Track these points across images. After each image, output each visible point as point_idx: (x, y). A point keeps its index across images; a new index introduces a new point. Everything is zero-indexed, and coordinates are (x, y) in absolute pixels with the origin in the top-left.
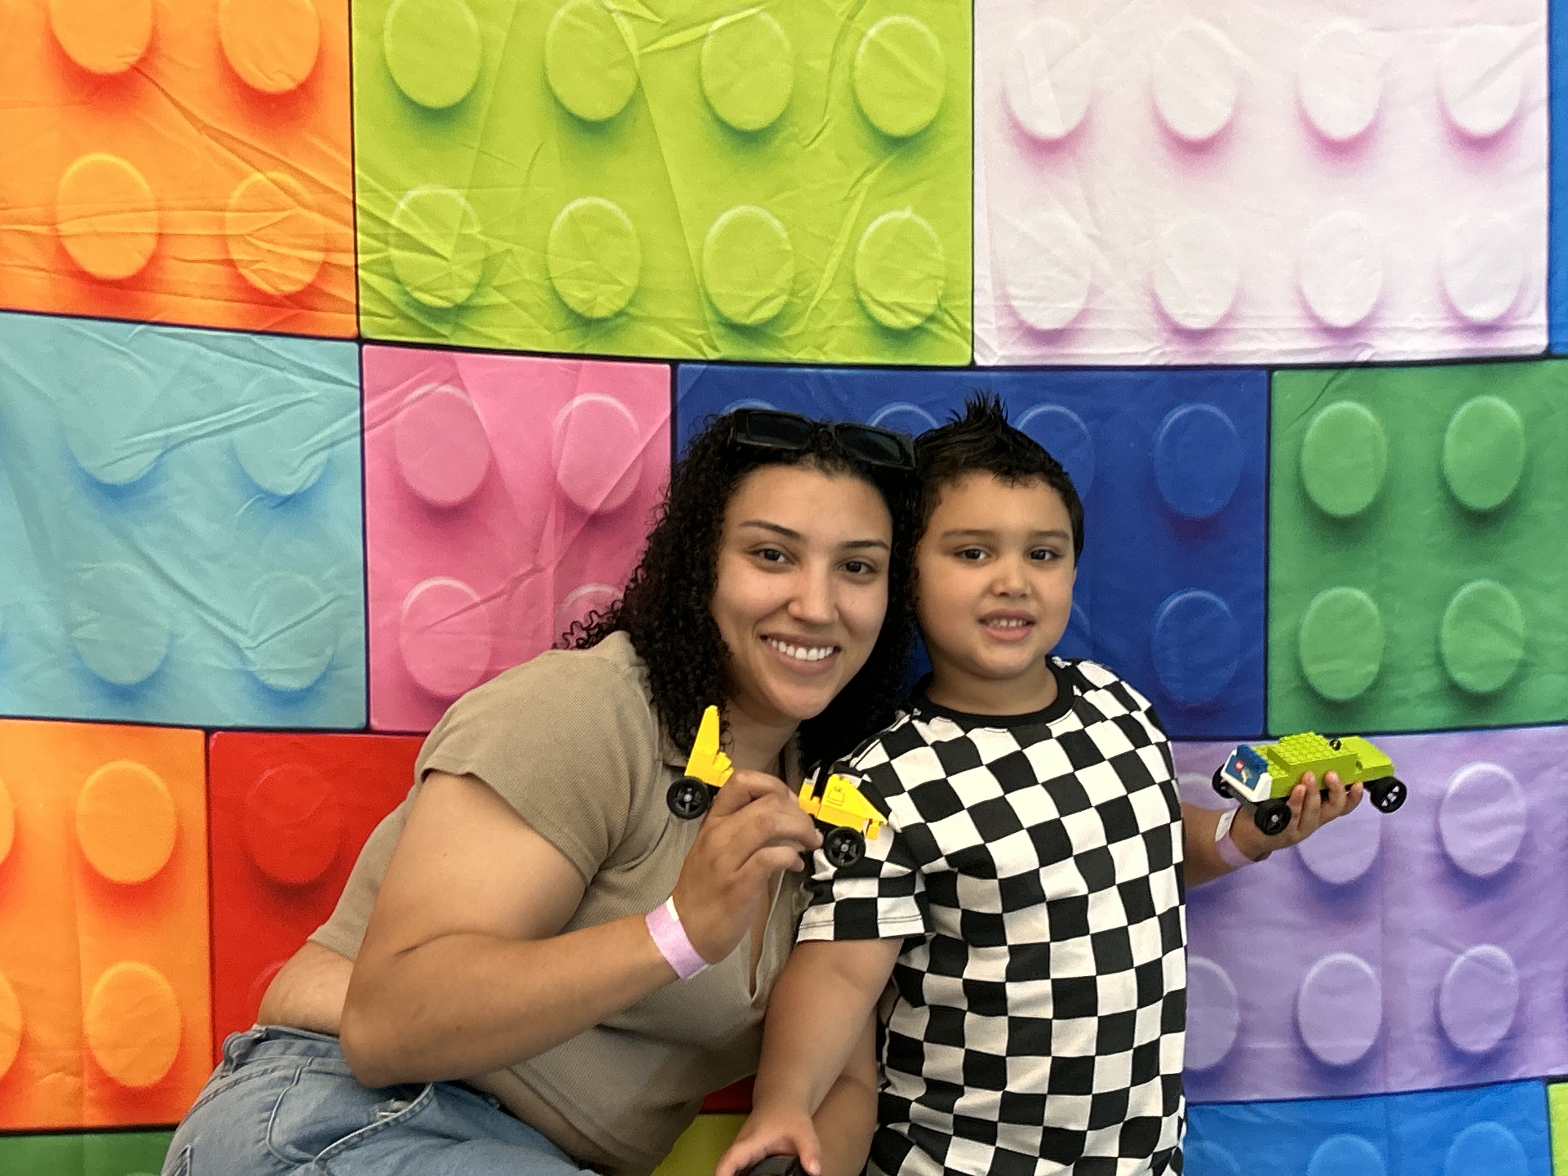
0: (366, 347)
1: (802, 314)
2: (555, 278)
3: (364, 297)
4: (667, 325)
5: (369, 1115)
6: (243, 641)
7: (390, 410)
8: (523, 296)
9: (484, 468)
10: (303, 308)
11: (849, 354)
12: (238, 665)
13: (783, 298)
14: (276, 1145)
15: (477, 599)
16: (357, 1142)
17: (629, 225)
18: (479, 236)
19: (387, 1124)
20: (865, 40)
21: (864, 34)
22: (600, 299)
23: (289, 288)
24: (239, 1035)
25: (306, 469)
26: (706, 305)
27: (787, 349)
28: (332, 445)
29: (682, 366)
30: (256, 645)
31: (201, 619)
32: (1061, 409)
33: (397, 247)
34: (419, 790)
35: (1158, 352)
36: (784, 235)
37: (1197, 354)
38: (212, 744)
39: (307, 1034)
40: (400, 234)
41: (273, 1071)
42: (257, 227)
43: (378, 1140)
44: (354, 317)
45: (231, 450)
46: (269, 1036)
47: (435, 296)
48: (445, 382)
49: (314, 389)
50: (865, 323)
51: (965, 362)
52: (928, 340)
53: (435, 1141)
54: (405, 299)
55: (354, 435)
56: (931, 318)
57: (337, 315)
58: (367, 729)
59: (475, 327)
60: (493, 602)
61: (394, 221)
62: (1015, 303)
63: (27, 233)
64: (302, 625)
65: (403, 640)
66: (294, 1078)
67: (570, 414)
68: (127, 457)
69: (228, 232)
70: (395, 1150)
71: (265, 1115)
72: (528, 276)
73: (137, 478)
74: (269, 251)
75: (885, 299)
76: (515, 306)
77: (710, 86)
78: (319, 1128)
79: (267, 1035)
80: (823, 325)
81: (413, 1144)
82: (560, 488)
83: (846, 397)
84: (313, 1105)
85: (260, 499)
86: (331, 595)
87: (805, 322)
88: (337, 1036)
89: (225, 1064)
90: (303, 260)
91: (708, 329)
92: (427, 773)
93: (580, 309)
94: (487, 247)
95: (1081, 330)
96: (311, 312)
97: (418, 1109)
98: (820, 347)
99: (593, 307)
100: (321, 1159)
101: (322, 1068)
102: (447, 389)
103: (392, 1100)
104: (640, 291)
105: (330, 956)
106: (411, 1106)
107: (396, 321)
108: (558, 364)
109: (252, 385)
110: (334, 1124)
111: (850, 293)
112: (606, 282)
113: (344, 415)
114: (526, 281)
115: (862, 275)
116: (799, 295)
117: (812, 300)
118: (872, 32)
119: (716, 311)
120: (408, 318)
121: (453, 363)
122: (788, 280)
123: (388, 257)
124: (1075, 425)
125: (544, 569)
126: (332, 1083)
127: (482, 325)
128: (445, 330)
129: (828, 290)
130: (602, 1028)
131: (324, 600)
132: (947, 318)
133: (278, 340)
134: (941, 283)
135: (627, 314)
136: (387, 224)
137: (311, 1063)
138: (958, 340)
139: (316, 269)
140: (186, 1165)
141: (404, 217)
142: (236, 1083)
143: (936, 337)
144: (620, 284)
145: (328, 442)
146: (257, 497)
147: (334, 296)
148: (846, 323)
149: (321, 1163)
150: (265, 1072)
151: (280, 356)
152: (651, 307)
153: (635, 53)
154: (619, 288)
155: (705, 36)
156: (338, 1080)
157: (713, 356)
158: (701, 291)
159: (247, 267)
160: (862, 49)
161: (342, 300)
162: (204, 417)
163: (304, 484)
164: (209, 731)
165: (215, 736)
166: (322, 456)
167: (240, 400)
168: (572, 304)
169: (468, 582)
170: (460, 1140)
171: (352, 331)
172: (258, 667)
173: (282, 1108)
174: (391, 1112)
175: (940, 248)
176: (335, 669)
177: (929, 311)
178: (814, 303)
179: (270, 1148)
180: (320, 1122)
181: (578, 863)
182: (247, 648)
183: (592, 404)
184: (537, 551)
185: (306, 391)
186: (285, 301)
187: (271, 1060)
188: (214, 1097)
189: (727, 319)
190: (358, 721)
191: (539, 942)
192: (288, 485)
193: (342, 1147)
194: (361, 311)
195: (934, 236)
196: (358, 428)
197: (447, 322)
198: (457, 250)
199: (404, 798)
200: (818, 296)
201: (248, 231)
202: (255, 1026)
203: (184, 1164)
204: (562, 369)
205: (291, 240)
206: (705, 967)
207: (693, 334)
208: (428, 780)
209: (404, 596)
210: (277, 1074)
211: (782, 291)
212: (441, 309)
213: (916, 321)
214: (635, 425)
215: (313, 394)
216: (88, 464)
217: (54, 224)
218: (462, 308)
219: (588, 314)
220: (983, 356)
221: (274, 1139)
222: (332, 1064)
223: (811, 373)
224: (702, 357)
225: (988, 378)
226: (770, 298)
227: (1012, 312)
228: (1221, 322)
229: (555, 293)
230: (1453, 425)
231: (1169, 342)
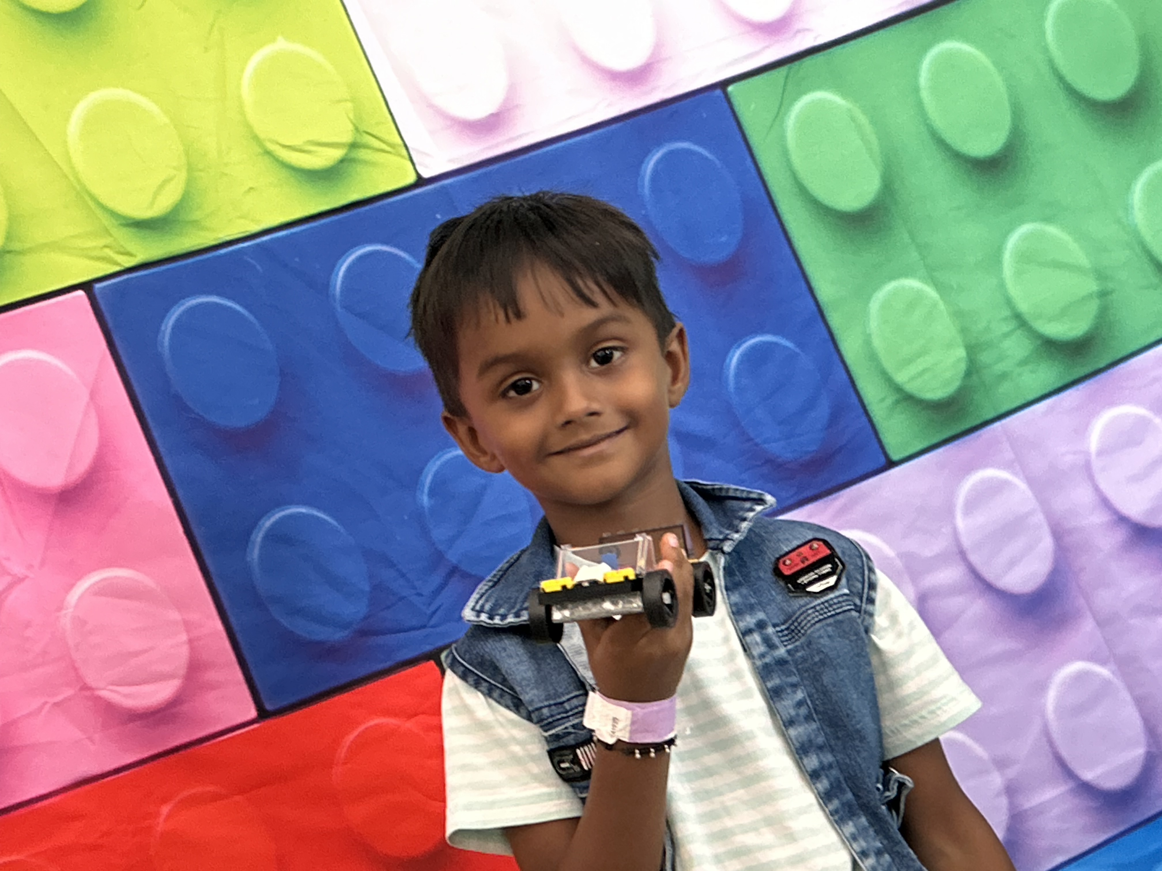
1: (209, 186)
4: (62, 247)
11: (282, 214)
13: (182, 176)
26: (99, 212)
29: (98, 286)
36: (156, 108)
50: (283, 172)
51: (411, 179)
52: (360, 168)
56: (354, 146)
62: (436, 103)
75: (294, 141)
80: (239, 191)
83: (297, 259)
91: (111, 235)
95: (517, 106)
111: (253, 147)
115: (259, 124)
116: (198, 168)
119: (113, 214)
122: (179, 157)
125: (26, 578)
132: (371, 139)
134: (349, 105)
135: (9, 252)
138: (393, 159)
143: (366, 162)
157: (128, 265)
158: (87, 197)
175: (332, 70)
177: (347, 138)
189: (130, 218)
195: (320, 58)
207: (95, 248)
211: (177, 169)
213: (338, 154)
214: (70, 372)
220: (426, 166)
223: (249, 246)
224: (117, 269)
225: (443, 187)
226: (166, 182)
227: (439, 112)
228: (655, 54)
230: (922, 82)
231: (611, 91)
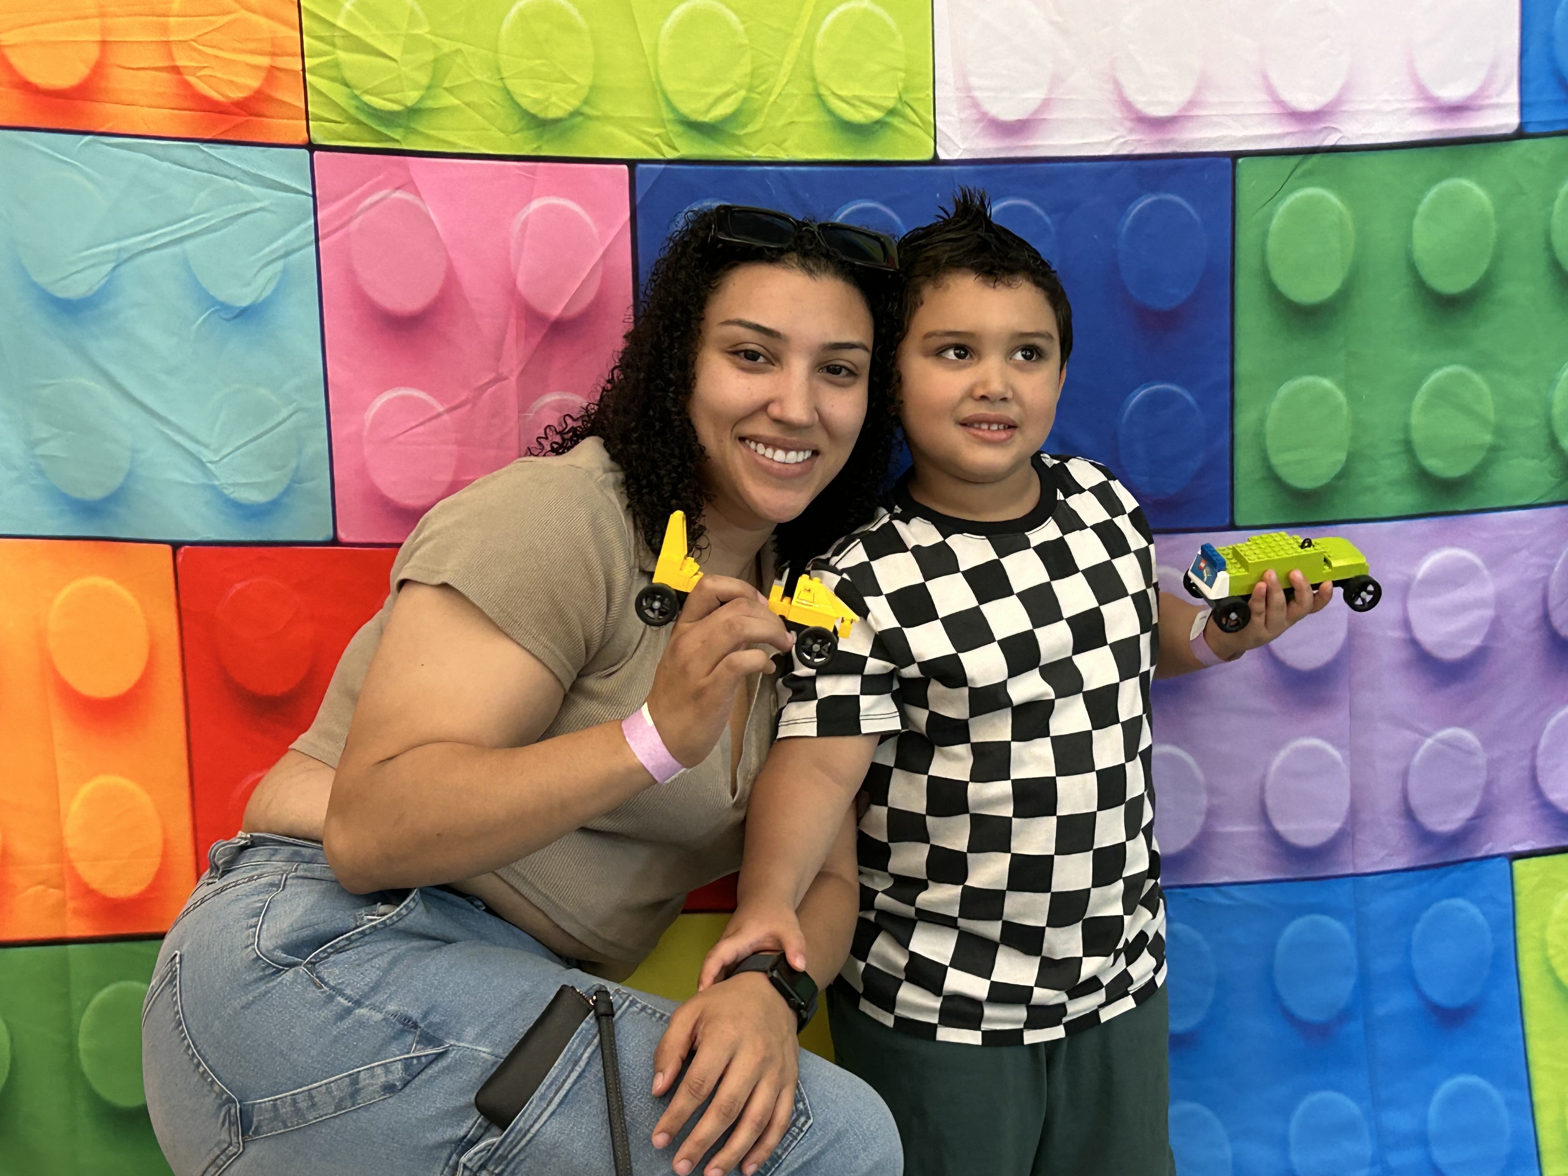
0: (316, 153)
1: (759, 110)
2: (506, 78)
3: (314, 103)
4: (624, 124)
5: (356, 919)
6: (206, 455)
7: (345, 218)
8: (473, 98)
9: (442, 276)
10: (251, 115)
11: (809, 152)
12: (202, 479)
13: (741, 94)
14: (264, 951)
15: (441, 409)
16: (345, 946)
17: (581, 22)
18: (429, 36)
19: (374, 927)
22: (554, 99)
23: (237, 95)
24: (225, 842)
25: (261, 280)
26: (662, 104)
27: (747, 147)
28: (286, 255)
29: (641, 166)
30: (217, 459)
31: (163, 433)
32: (1025, 202)
33: (346, 49)
34: (395, 599)
35: (1122, 140)
36: (741, 28)
37: (1162, 142)
38: (180, 558)
39: (291, 840)
40: (348, 35)
41: (260, 876)
42: (201, 33)
43: (367, 943)
44: (304, 122)
45: (185, 263)
46: (254, 843)
47: (385, 99)
48: (398, 188)
49: (267, 197)
50: (825, 117)
51: (928, 156)
52: (889, 133)
53: (423, 943)
54: (353, 102)
55: (309, 244)
56: (892, 112)
57: (286, 121)
58: (335, 541)
59: (426, 131)
60: (456, 413)
61: (340, 23)
62: (977, 94)
64: (264, 438)
65: (367, 450)
66: (280, 883)
67: (527, 218)
68: (77, 272)
69: (171, 38)
70: (382, 954)
71: (253, 921)
72: (478, 77)
73: (91, 293)
74: (216, 57)
75: (843, 93)
76: (468, 110)
78: (306, 933)
79: (252, 842)
80: (783, 122)
81: (402, 946)
82: (520, 295)
83: (807, 195)
84: (300, 911)
85: (216, 311)
86: (291, 408)
87: (763, 119)
88: (321, 842)
89: (211, 873)
90: (248, 65)
91: (665, 128)
92: (403, 583)
93: (533, 111)
94: (435, 46)
95: (1044, 119)
96: (260, 119)
97: (404, 912)
98: (779, 145)
99: (547, 107)
100: (310, 963)
101: (309, 874)
102: (399, 194)
103: (379, 904)
104: (593, 88)
105: (313, 764)
106: (398, 909)
107: (347, 125)
108: (514, 166)
109: (202, 195)
110: (322, 928)
111: (809, 87)
112: (558, 81)
113: (299, 223)
114: (476, 81)
115: (821, 68)
116: (757, 90)
117: (770, 95)
119: (674, 109)
120: (359, 123)
121: (406, 168)
122: (745, 75)
123: (337, 59)
124: (1040, 218)
125: (506, 378)
126: (319, 887)
127: (434, 129)
128: (396, 134)
129: (786, 84)
130: (584, 830)
131: (285, 413)
132: (908, 111)
133: (228, 149)
134: (902, 75)
135: (582, 114)
136: (333, 26)
137: (296, 869)
138: (921, 133)
139: (263, 75)
140: (176, 971)
141: (350, 17)
142: (223, 890)
143: (897, 130)
144: (574, 82)
145: (282, 252)
146: (212, 309)
147: (284, 102)
148: (806, 118)
149: (310, 966)
150: (251, 879)
151: (230, 165)
152: (607, 107)
154: (574, 86)
156: (324, 885)
157: (671, 155)
158: (658, 88)
159: (193, 75)
161: (290, 105)
162: (155, 230)
163: (260, 294)
164: (176, 546)
165: (182, 550)
166: (279, 265)
167: (191, 211)
168: (525, 103)
169: (430, 393)
170: (448, 941)
171: (302, 138)
172: (223, 481)
173: (269, 914)
174: (378, 916)
175: (900, 38)
176: (300, 481)
177: (890, 104)
178: (772, 99)
179: (259, 953)
180: (307, 927)
181: (555, 671)
182: (211, 462)
183: (550, 208)
184: (498, 359)
185: (257, 200)
186: (233, 108)
187: (255, 867)
188: (202, 903)
189: (685, 117)
190: (324, 533)
191: (519, 749)
192: (244, 297)
193: (330, 950)
194: (310, 117)
195: (893, 26)
196: (313, 237)
197: (400, 126)
198: (405, 51)
199: (381, 607)
200: (777, 90)
201: (192, 36)
202: (240, 834)
203: (174, 969)
204: (519, 172)
205: (238, 45)
206: (684, 769)
207: (648, 134)
208: (404, 590)
209: (365, 408)
210: (263, 880)
211: (740, 87)
212: (392, 113)
213: (877, 115)
214: (595, 230)
215: (265, 203)
216: (42, 279)
218: (413, 112)
219: (541, 115)
220: (946, 150)
221: (261, 942)
222: (317, 869)
223: (771, 171)
224: (660, 157)
225: (952, 172)
226: (727, 95)
227: (975, 104)
228: (1185, 109)
229: (507, 93)
230: (1421, 208)
231: (1131, 131)
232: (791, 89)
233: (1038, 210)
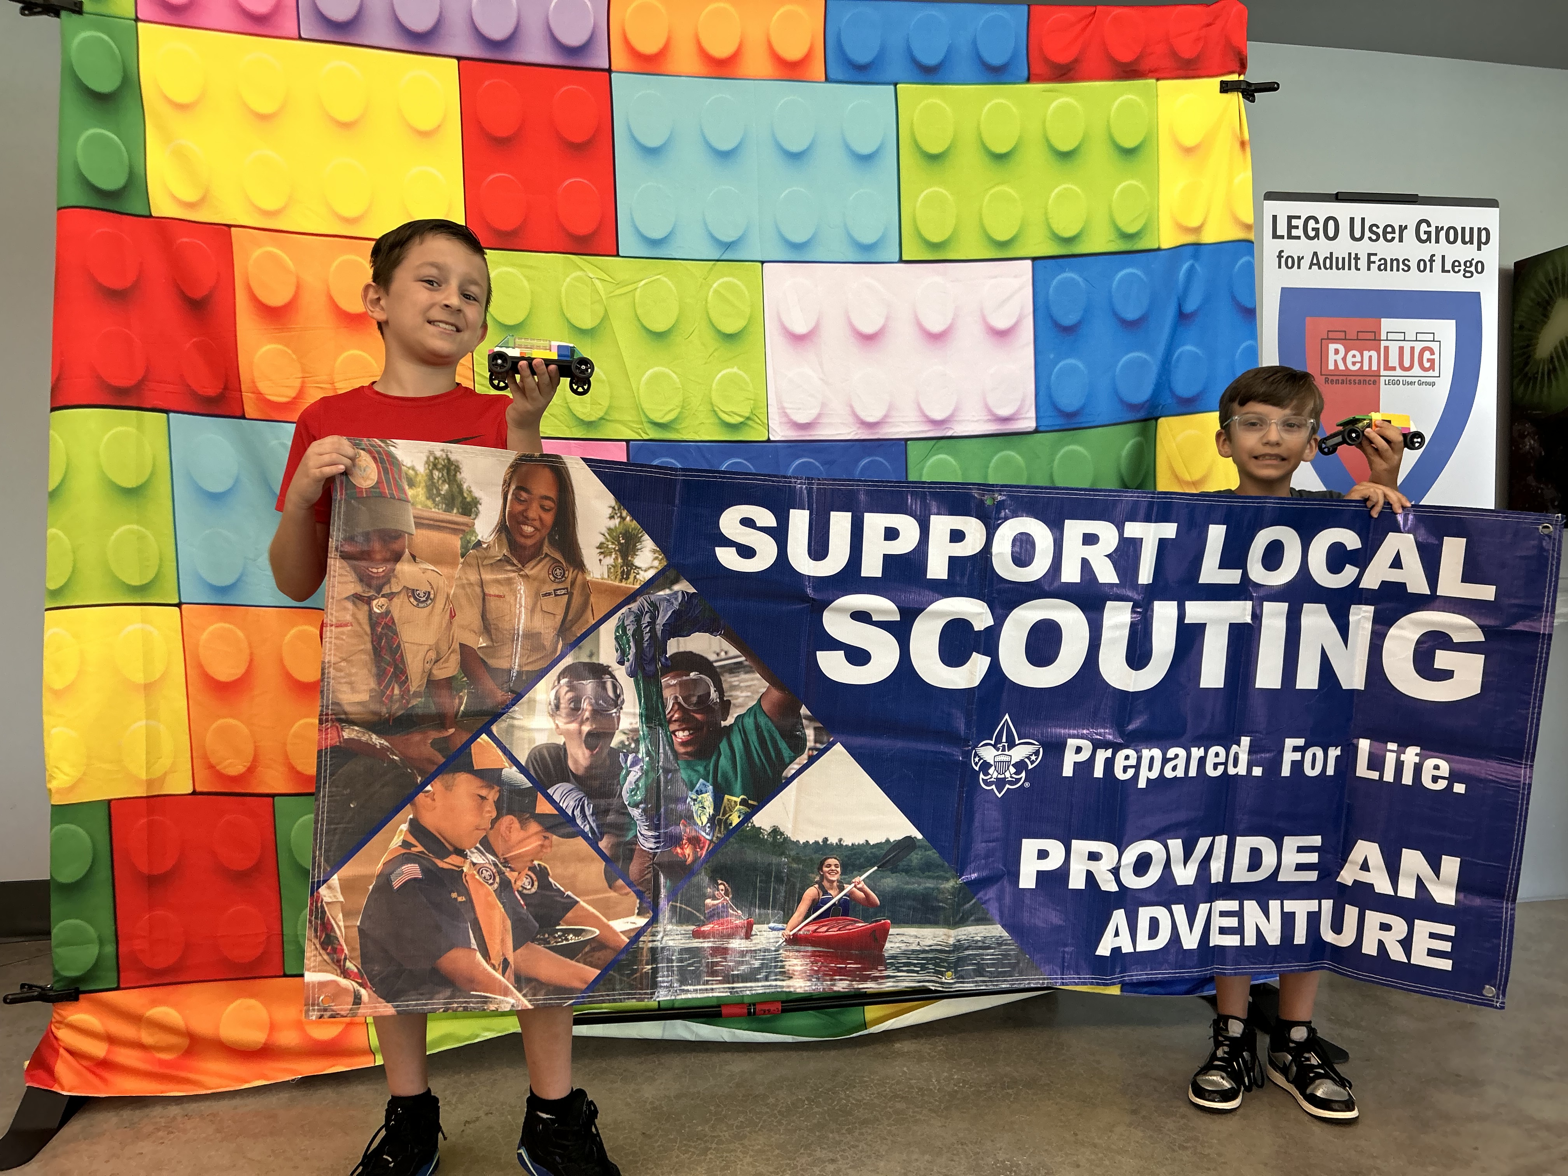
1: (686, 417)
2: (569, 402)
4: (625, 424)
11: (710, 436)
13: (679, 410)
17: (605, 378)
20: (712, 290)
21: (711, 286)
22: (591, 412)
26: (641, 414)
27: (681, 434)
29: (632, 443)
32: (811, 460)
35: (854, 433)
36: (678, 380)
37: (872, 434)
50: (717, 421)
51: (765, 438)
52: (747, 429)
56: (748, 418)
62: (789, 411)
63: (321, 388)
75: (726, 410)
77: (639, 312)
80: (698, 422)
83: (710, 455)
87: (689, 421)
91: (643, 426)
93: (582, 416)
95: (819, 423)
98: (696, 433)
99: (587, 416)
104: (610, 407)
108: (573, 443)
111: (710, 407)
112: (593, 404)
115: (715, 398)
116: (685, 409)
117: (691, 410)
118: (715, 285)
119: (647, 417)
122: (680, 402)
124: (819, 467)
129: (699, 405)
132: (756, 418)
134: (752, 401)
135: (604, 419)
138: (761, 429)
143: (750, 426)
144: (600, 404)
148: (708, 421)
152: (616, 416)
153: (604, 297)
154: (600, 407)
155: (636, 289)
157: (646, 437)
158: (640, 407)
160: (711, 293)
168: (577, 413)
175: (751, 385)
177: (747, 415)
178: (693, 412)
189: (653, 420)
195: (748, 380)
200: (694, 409)
204: (574, 445)
207: (635, 428)
211: (677, 407)
213: (741, 420)
217: (332, 384)
219: (586, 420)
220: (773, 435)
223: (693, 444)
224: (641, 438)
225: (776, 446)
226: (671, 410)
227: (786, 415)
228: (883, 419)
229: (569, 408)
230: (992, 465)
231: (859, 428)
232: (701, 408)
233: (817, 464)
